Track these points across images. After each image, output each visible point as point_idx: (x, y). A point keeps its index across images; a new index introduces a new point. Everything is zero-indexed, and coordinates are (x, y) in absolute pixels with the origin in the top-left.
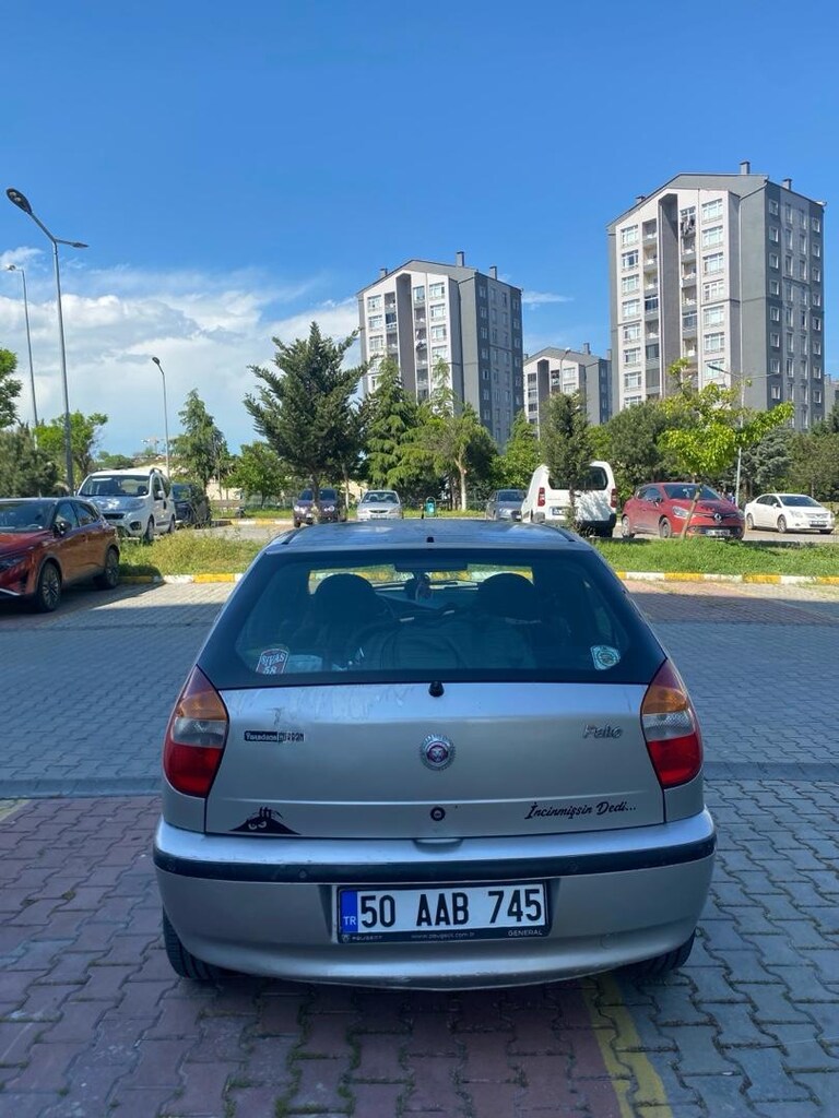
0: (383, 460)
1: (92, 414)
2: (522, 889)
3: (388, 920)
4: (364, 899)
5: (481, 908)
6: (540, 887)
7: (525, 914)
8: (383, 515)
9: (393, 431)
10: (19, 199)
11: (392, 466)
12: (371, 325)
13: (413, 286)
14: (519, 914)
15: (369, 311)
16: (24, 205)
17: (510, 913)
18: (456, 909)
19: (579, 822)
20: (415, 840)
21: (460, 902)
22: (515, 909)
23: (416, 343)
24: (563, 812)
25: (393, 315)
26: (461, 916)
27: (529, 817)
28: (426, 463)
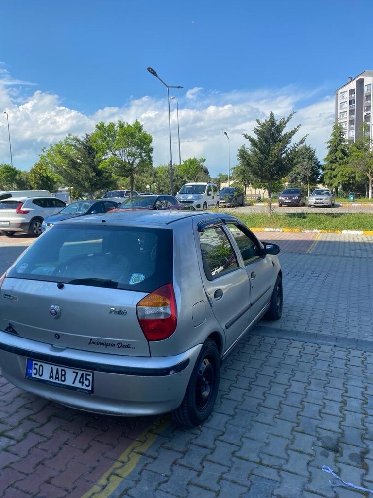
0: (331, 174)
1: (200, 158)
2: (85, 373)
3: (41, 374)
4: (35, 364)
5: (70, 378)
6: (91, 374)
7: (85, 383)
8: (321, 201)
9: (338, 159)
10: (152, 71)
11: (335, 176)
12: (341, 106)
13: (365, 84)
14: (82, 383)
15: (341, 99)
16: (154, 73)
17: (80, 382)
18: (62, 375)
19: (109, 350)
20: (52, 345)
21: (63, 373)
22: (81, 381)
23: (365, 114)
24: (103, 344)
25: (353, 100)
26: (63, 379)
27: (90, 344)
28: (352, 175)
